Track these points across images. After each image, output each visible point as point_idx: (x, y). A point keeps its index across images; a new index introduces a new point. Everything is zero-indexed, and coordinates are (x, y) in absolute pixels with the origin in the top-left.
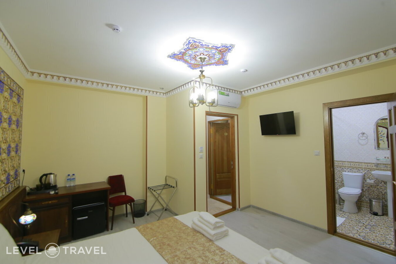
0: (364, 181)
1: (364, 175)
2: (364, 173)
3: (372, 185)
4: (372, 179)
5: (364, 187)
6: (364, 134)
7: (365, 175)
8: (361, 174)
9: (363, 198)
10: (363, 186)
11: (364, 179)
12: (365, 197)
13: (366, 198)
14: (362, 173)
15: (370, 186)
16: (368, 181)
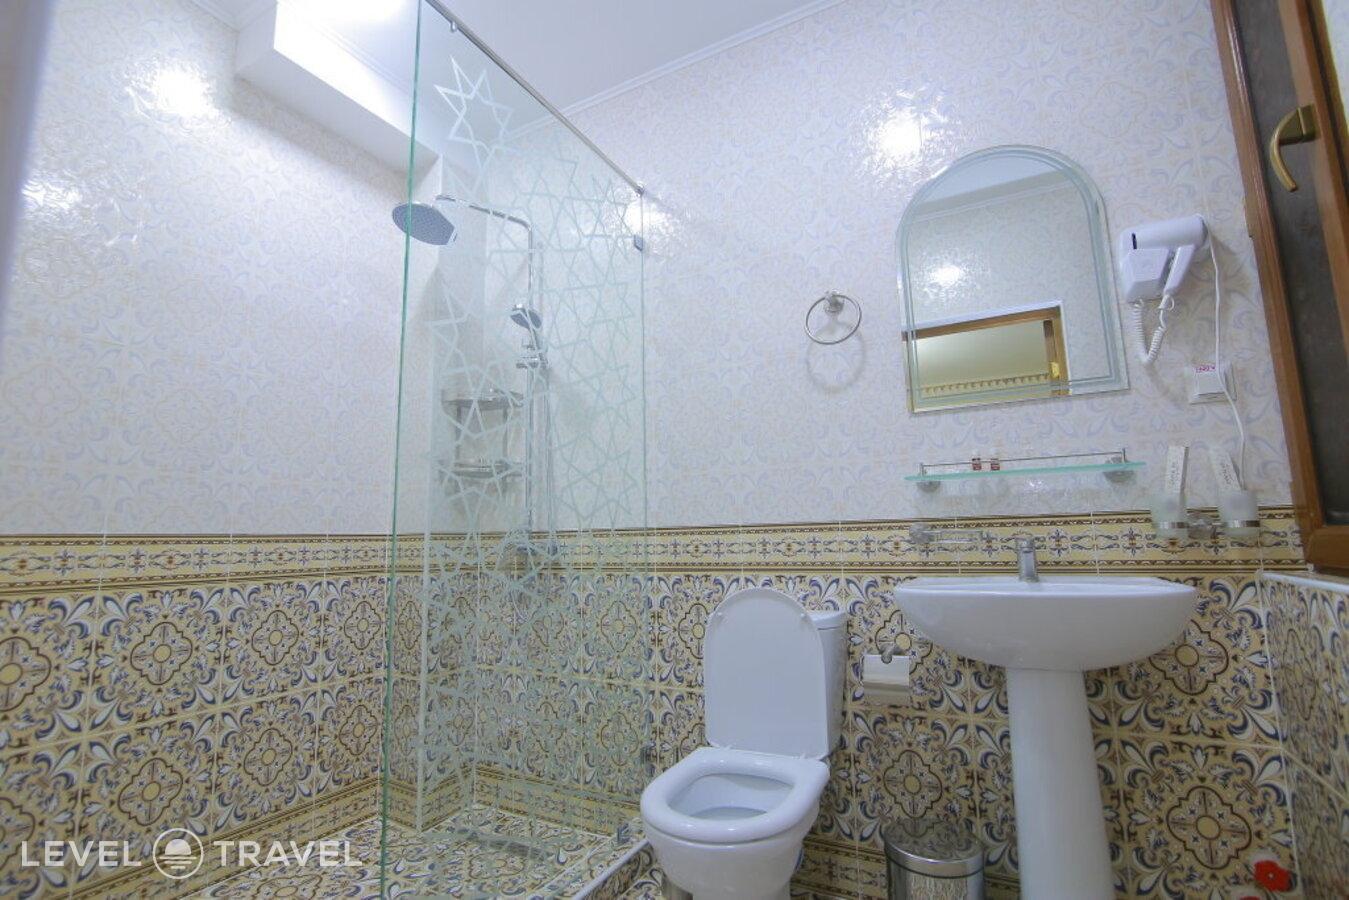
0: (851, 675)
1: (849, 625)
2: (844, 606)
3: (901, 698)
4: (898, 652)
5: (850, 717)
6: (835, 304)
7: (855, 623)
8: (832, 614)
9: (847, 815)
10: (844, 714)
11: (850, 654)
12: (854, 810)
13: (863, 818)
14: (836, 608)
15: (886, 713)
16: (874, 668)
